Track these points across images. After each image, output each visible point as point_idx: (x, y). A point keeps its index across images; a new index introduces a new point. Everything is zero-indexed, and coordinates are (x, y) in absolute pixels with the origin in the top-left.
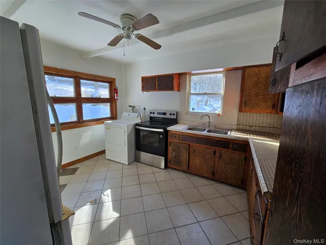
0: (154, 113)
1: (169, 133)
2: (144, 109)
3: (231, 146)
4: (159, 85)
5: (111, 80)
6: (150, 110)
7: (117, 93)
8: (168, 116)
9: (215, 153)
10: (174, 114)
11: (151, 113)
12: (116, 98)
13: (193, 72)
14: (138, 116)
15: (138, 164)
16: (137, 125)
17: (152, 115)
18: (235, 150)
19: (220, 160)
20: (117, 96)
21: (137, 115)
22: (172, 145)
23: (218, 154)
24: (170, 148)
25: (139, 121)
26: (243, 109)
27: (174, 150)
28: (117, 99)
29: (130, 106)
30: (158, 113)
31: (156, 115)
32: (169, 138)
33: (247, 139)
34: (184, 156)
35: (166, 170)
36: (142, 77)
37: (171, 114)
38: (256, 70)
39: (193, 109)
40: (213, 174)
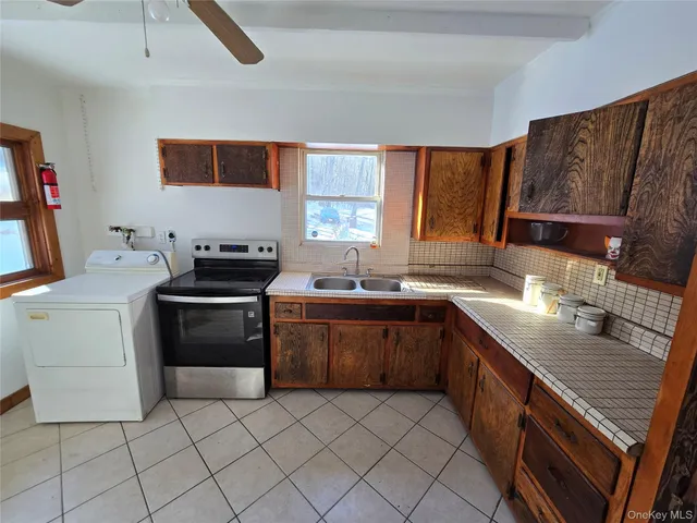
0: (207, 248)
1: (272, 303)
2: (171, 236)
3: (417, 314)
4: (223, 169)
5: (22, 137)
6: (193, 240)
7: (53, 183)
8: (253, 254)
9: (386, 333)
10: (270, 250)
11: (198, 248)
12: (50, 201)
13: (310, 145)
14: (156, 261)
15: (177, 404)
16: (160, 290)
17: (203, 254)
18: (424, 319)
19: (397, 345)
20: (55, 194)
21: (152, 258)
22: (283, 332)
23: (392, 335)
24: (277, 342)
25: (161, 276)
26: (428, 235)
27: (288, 344)
28: (58, 207)
29: (117, 229)
30: (223, 248)
31: (215, 253)
32: (271, 315)
33: (447, 295)
34: (317, 355)
35: (269, 400)
36: (161, 141)
37: (261, 249)
38: (449, 156)
39: (315, 234)
40: (383, 378)
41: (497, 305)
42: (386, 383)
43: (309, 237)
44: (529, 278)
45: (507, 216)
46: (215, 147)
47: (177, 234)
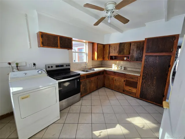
0: (52, 67)
2: (34, 64)
4: (61, 44)
10: (69, 65)
11: (49, 67)
17: (50, 69)
19: (99, 80)
22: (82, 83)
24: (81, 86)
36: (41, 33)
39: (75, 61)
40: (97, 87)
41: (111, 69)
42: (97, 88)
43: (74, 62)
44: (113, 65)
45: (110, 55)
46: (59, 37)
47: (36, 64)
